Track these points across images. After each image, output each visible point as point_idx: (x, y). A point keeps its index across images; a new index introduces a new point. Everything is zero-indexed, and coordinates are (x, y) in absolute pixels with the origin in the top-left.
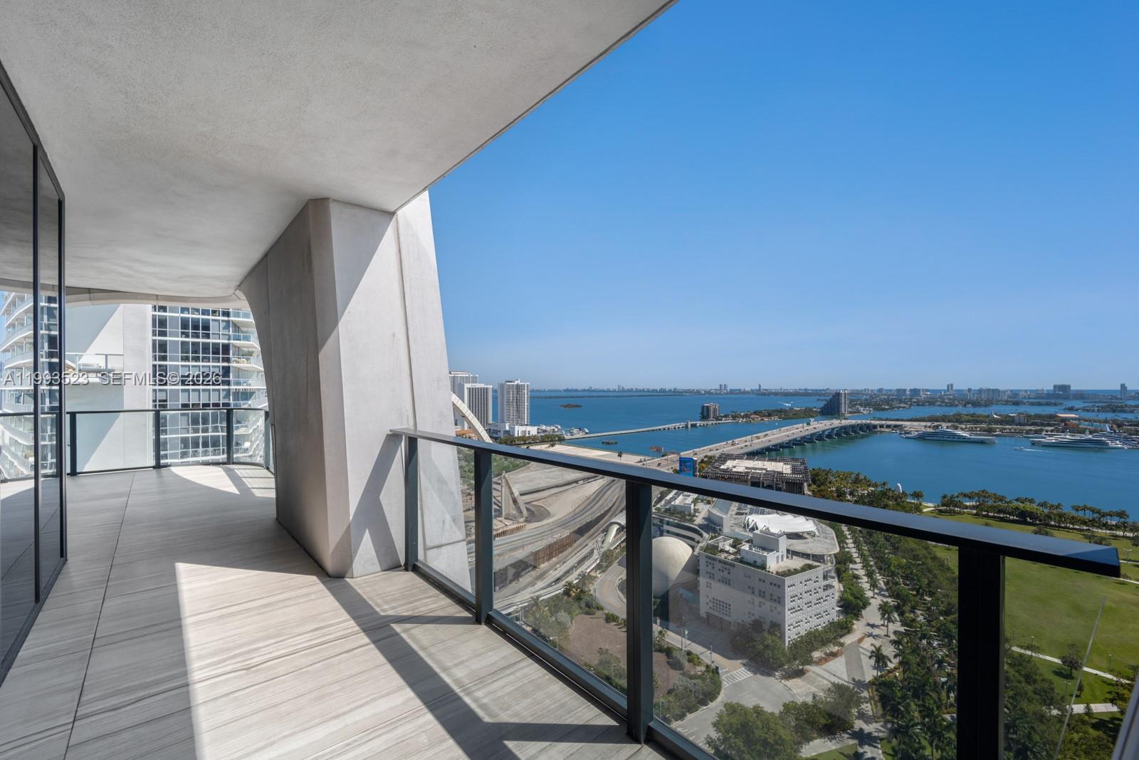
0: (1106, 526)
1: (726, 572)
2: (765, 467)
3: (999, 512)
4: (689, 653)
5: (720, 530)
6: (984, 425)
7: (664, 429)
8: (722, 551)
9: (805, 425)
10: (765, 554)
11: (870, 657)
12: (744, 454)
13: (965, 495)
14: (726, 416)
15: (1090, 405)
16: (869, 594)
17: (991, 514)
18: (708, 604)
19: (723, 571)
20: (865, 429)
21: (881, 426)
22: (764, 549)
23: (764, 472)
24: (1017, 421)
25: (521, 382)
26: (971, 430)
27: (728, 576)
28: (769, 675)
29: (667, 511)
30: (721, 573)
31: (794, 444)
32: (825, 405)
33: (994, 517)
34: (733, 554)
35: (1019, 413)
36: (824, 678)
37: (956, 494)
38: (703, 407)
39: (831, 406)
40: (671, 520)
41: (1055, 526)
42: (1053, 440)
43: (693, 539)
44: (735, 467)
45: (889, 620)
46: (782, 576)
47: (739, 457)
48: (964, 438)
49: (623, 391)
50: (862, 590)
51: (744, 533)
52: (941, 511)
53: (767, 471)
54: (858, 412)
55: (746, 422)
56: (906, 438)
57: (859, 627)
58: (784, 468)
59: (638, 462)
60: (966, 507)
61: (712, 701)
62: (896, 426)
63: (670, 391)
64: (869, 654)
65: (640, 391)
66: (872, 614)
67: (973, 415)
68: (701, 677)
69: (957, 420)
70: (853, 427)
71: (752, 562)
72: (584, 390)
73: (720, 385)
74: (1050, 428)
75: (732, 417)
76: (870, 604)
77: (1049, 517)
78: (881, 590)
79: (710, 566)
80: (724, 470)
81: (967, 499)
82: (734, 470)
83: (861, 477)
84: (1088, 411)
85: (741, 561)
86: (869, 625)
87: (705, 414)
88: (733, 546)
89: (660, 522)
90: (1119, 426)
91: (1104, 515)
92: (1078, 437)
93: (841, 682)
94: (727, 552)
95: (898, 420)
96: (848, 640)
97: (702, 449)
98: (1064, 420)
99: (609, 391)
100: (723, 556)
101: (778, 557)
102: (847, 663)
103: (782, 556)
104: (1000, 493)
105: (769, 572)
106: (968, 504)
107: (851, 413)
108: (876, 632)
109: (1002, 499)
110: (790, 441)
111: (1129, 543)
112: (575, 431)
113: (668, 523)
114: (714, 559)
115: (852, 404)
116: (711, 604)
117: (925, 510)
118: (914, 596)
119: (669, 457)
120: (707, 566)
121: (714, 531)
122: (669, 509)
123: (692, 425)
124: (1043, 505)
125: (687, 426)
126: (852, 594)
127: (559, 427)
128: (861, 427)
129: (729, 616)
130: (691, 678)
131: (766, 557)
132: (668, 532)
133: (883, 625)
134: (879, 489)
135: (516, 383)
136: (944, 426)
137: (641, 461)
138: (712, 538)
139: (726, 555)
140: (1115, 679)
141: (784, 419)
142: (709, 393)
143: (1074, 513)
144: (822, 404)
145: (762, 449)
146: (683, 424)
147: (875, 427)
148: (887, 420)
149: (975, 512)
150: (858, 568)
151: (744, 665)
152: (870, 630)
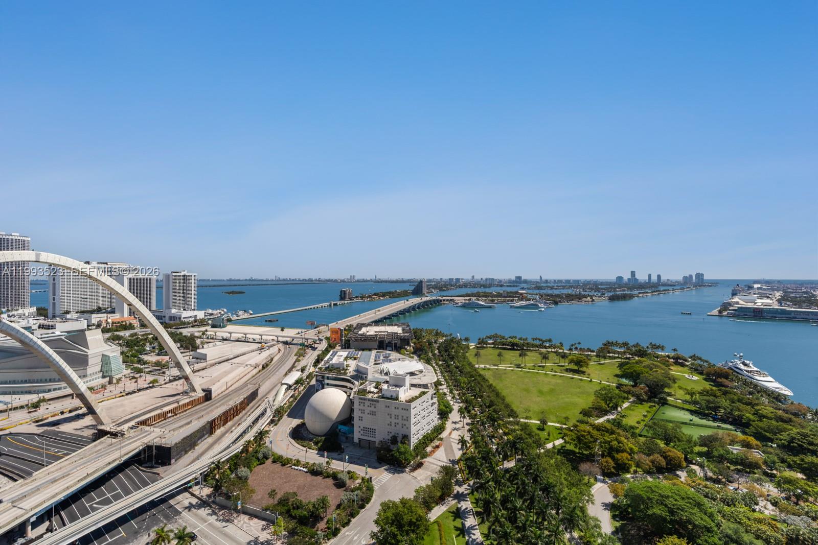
0: (545, 347)
1: (373, 407)
2: (386, 330)
3: (503, 345)
4: (349, 472)
5: (366, 377)
6: (490, 298)
7: (314, 308)
8: (369, 392)
9: (406, 301)
10: (398, 389)
11: (458, 444)
12: (372, 322)
13: (489, 337)
14: (356, 297)
15: (530, 286)
16: (452, 403)
17: (500, 346)
18: (360, 432)
19: (371, 407)
20: (436, 302)
21: (444, 300)
22: (396, 386)
23: (386, 333)
24: (503, 295)
25: (188, 273)
26: (485, 301)
27: (374, 410)
28: (403, 472)
29: (327, 368)
30: (370, 409)
31: (400, 314)
32: (414, 288)
33: (501, 348)
34: (377, 393)
35: (504, 291)
36: (434, 464)
37: (485, 337)
38: (341, 291)
39: (418, 289)
40: (330, 375)
41: (526, 350)
42: (518, 304)
43: (346, 387)
44: (368, 332)
45: (464, 417)
46: (409, 402)
47: (369, 324)
48: (483, 305)
49: (279, 280)
50: (448, 402)
51: (381, 377)
52: (478, 347)
53: (388, 333)
54: (432, 292)
55: (369, 300)
56: (457, 307)
57: (449, 425)
58: (398, 330)
59: (297, 334)
60: (489, 344)
61: (368, 504)
62: (451, 300)
63: (316, 280)
64: (457, 442)
65: (293, 280)
66: (454, 416)
67: (485, 292)
68: (359, 488)
69: (478, 295)
70: (430, 301)
71: (389, 397)
72: (246, 280)
73: (351, 276)
74: (517, 299)
75: (361, 297)
76: (453, 409)
77: (523, 345)
78: (457, 399)
79: (362, 405)
80: (361, 335)
81: (489, 339)
82: (368, 334)
83: (439, 331)
84: (529, 289)
85: (383, 397)
86: (453, 423)
87: (343, 296)
88: (376, 387)
89: (322, 378)
90: (542, 296)
91: (544, 342)
92: (528, 303)
93: (445, 464)
94: (373, 392)
95: (451, 296)
96: (444, 435)
97: (343, 320)
98: (521, 294)
99: (267, 280)
100: (370, 396)
101: (405, 390)
102: (445, 450)
103: (407, 389)
104: (503, 335)
105: (401, 401)
106: (489, 342)
107: (428, 293)
108: (457, 426)
109: (503, 338)
110: (398, 312)
111: (555, 355)
112: (241, 313)
113: (328, 378)
114: (365, 399)
115: (429, 287)
116: (362, 432)
117: (471, 348)
118: (474, 399)
119: (321, 328)
120: (360, 405)
121: (362, 379)
122: (328, 367)
123: (334, 304)
124: (520, 339)
125: (330, 305)
126: (444, 406)
127: (225, 310)
128: (434, 301)
129: (375, 437)
130: (352, 491)
131: (398, 391)
132: (328, 384)
133: (460, 421)
134: (449, 338)
135: (183, 273)
136: (473, 299)
137: (299, 333)
138: (361, 384)
139: (372, 394)
140: (560, 426)
141: (392, 298)
142: (343, 281)
143: (532, 342)
144: (413, 288)
145: (382, 318)
146: (326, 304)
147: (441, 301)
148: (447, 296)
149: (493, 346)
150: (444, 389)
151: (386, 470)
152: (454, 426)
